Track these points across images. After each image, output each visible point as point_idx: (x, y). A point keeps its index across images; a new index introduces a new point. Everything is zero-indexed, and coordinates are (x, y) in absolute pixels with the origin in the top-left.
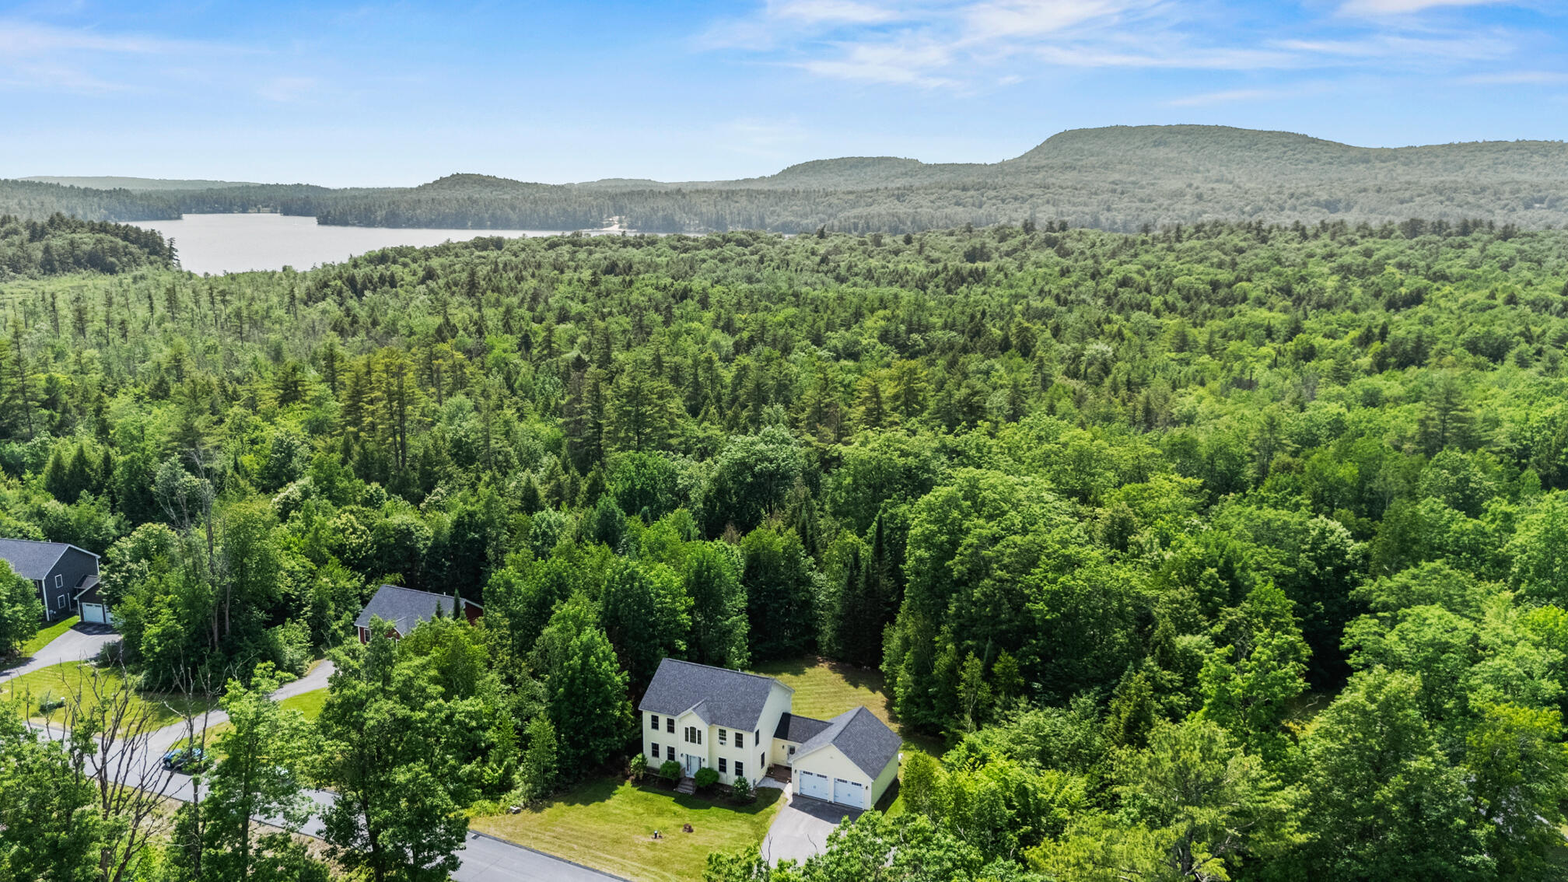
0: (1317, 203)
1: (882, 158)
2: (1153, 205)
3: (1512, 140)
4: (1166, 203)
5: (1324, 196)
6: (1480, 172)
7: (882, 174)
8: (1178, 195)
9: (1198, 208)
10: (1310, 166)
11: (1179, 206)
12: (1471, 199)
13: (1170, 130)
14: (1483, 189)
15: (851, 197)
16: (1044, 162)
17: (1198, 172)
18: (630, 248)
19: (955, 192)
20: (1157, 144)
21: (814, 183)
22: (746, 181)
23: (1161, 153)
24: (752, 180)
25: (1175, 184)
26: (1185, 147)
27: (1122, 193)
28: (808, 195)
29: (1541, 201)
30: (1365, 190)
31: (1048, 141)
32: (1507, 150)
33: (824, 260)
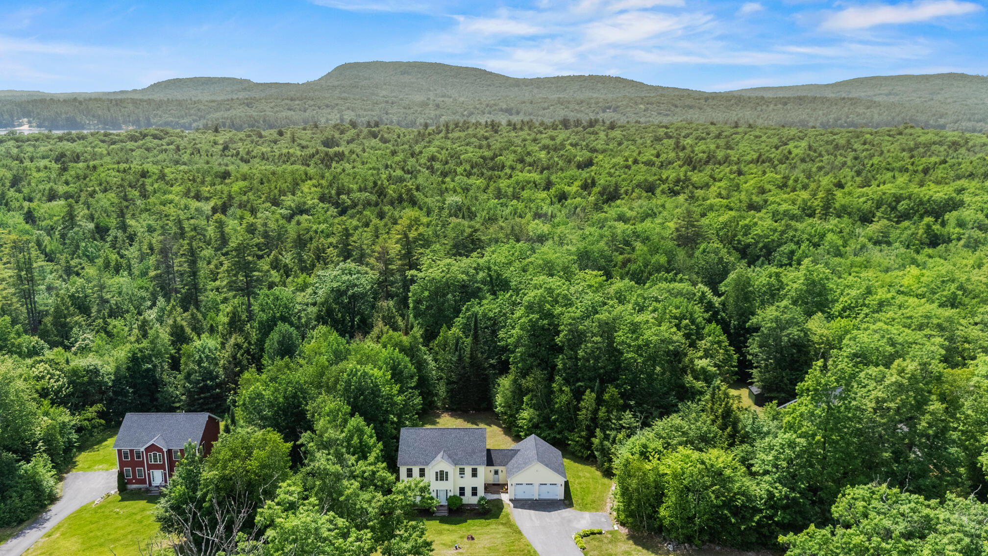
0: (501, 110)
1: (225, 78)
2: (412, 111)
3: (587, 75)
4: (419, 109)
5: (504, 107)
6: (574, 92)
7: (229, 89)
8: (424, 104)
9: (438, 112)
10: (490, 88)
11: (427, 111)
12: (577, 107)
13: (409, 64)
14: (582, 102)
15: (213, 104)
16: (337, 83)
17: (430, 90)
18: (65, 142)
19: (286, 101)
20: (403, 73)
21: (178, 95)
22: (122, 92)
23: (406, 79)
24: (127, 92)
25: (419, 98)
26: (420, 76)
27: (392, 103)
28: (180, 103)
29: (609, 108)
30: (524, 102)
31: (335, 69)
32: (585, 80)
33: (226, 148)
